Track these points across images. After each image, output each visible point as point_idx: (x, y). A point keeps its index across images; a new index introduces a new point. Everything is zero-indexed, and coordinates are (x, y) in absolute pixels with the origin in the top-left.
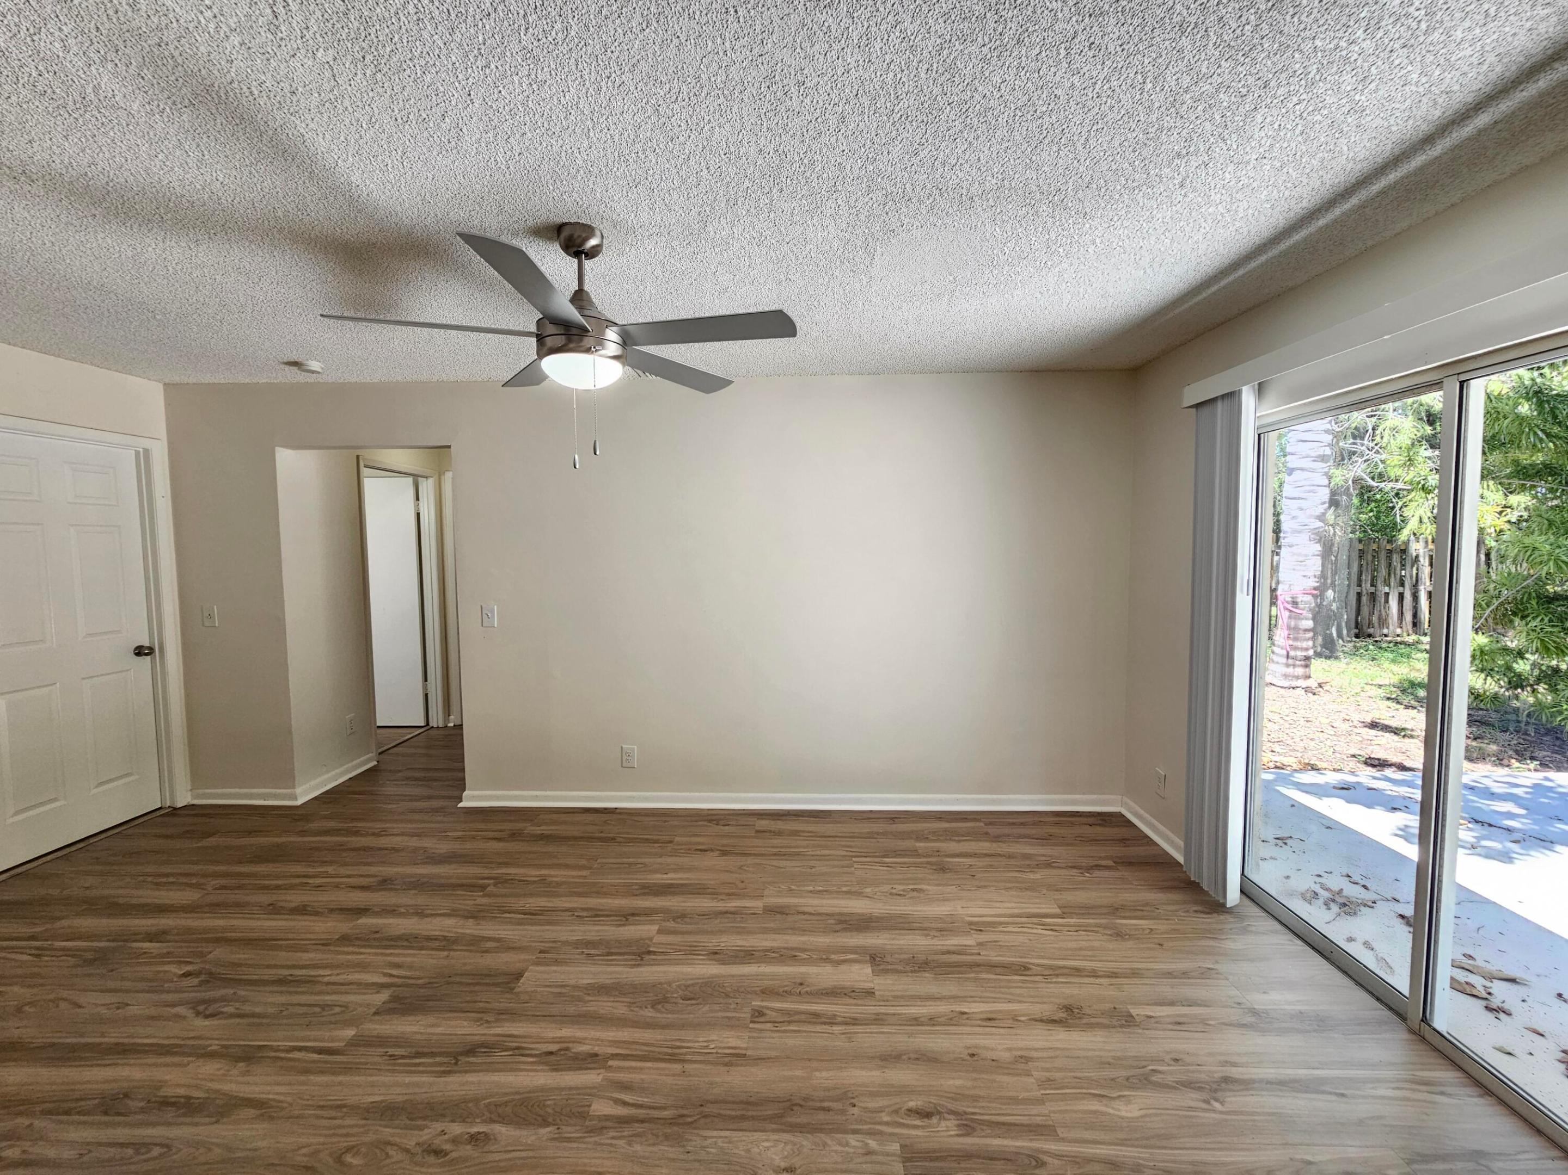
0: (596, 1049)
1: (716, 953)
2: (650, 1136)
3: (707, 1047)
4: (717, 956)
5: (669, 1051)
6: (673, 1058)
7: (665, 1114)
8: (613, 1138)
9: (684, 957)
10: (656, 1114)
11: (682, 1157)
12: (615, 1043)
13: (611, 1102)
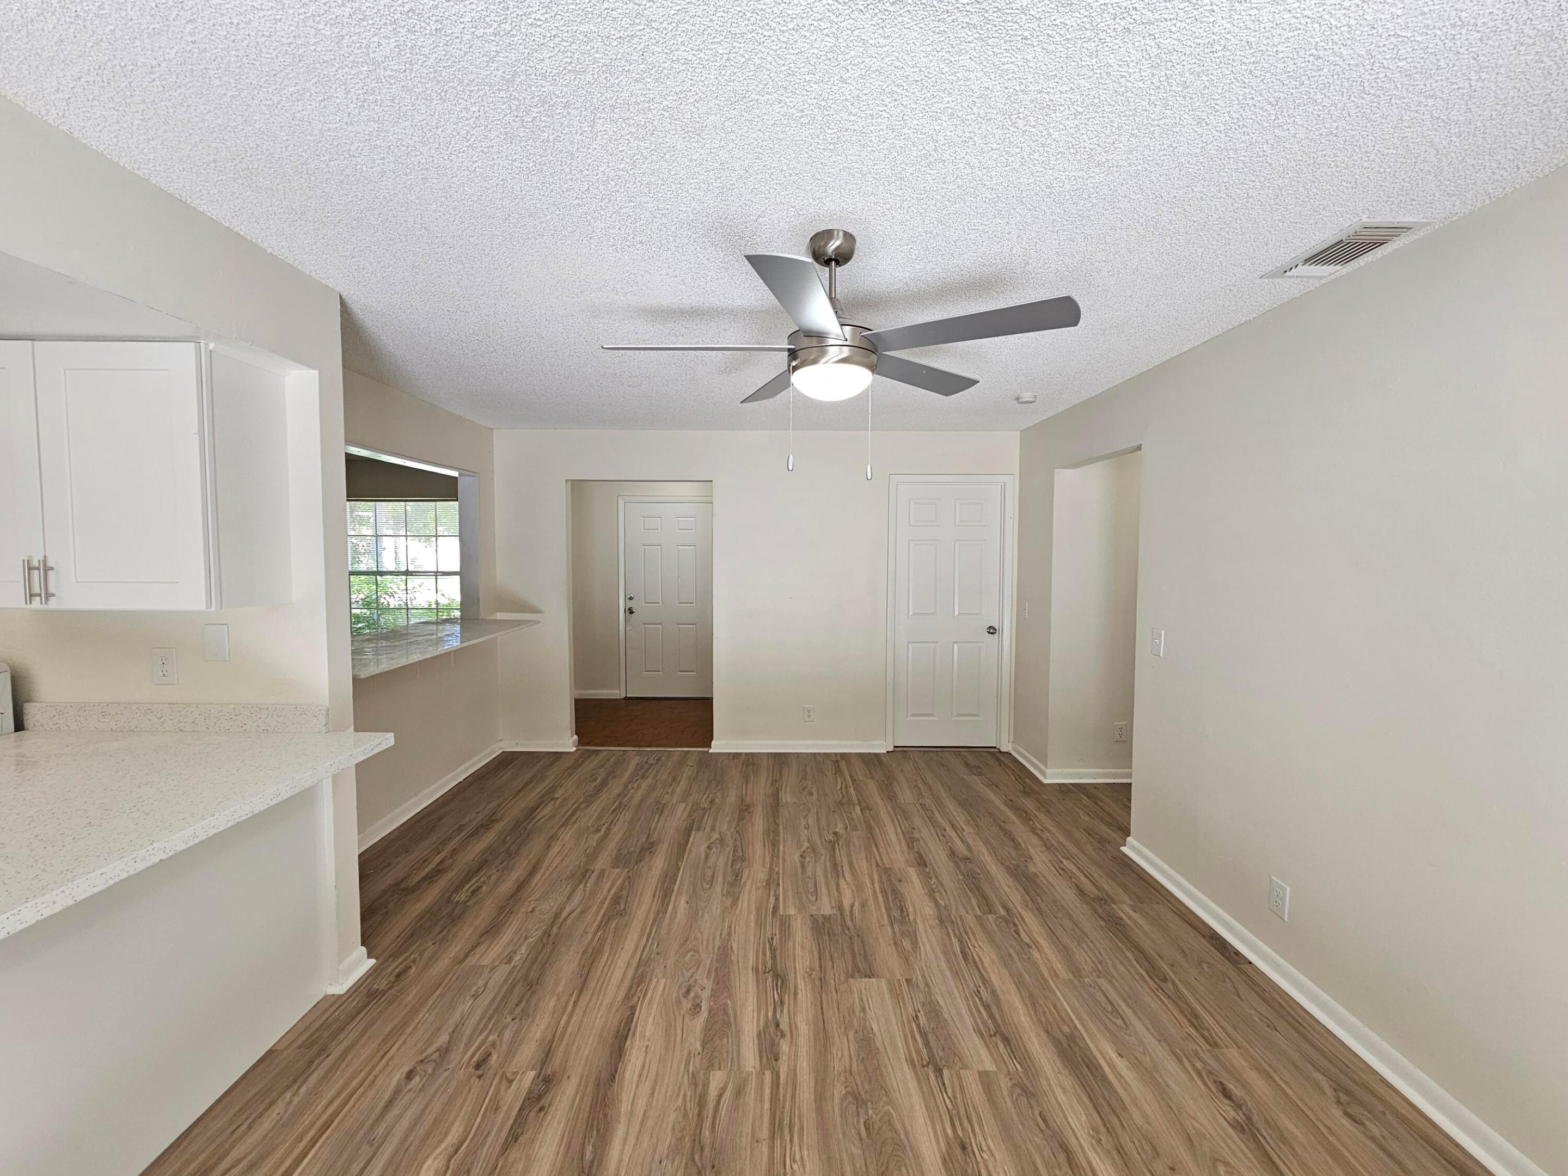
0: (785, 1058)
1: (964, 1148)
2: (683, 1124)
3: (793, 1160)
4: (958, 1151)
5: (786, 1121)
6: (776, 1128)
7: (706, 1133)
8: (685, 1095)
9: (943, 1109)
10: (707, 1124)
11: (657, 1157)
12: (793, 1073)
13: (722, 1085)
